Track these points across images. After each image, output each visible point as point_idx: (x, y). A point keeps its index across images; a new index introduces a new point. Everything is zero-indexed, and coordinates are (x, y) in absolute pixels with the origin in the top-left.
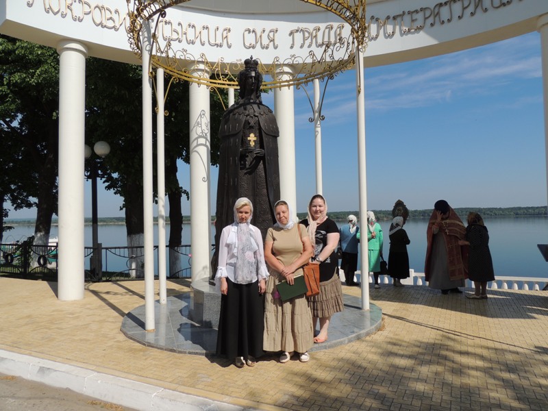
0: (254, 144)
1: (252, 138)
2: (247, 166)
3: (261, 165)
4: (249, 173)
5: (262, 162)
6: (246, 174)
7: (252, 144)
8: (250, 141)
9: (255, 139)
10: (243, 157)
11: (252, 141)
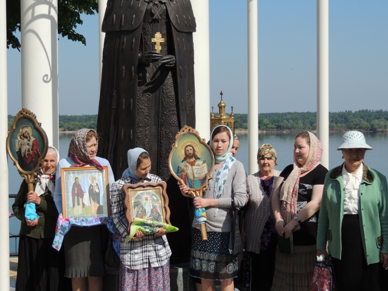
0: (160, 48)
1: (158, 39)
2: (148, 80)
3: (169, 80)
4: (151, 91)
5: (170, 74)
6: (145, 91)
7: (158, 48)
8: (155, 43)
9: (162, 40)
10: (142, 66)
11: (158, 44)
